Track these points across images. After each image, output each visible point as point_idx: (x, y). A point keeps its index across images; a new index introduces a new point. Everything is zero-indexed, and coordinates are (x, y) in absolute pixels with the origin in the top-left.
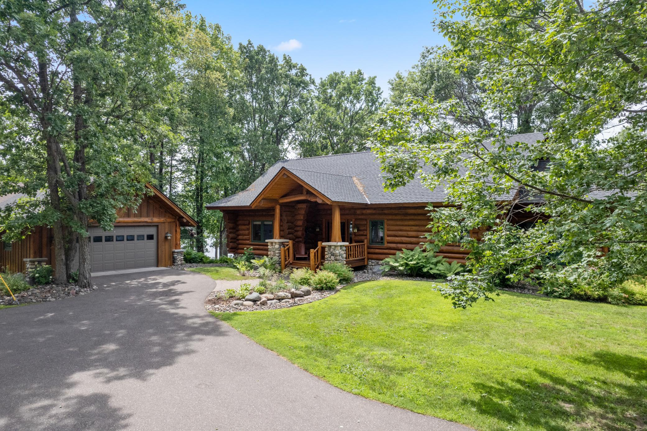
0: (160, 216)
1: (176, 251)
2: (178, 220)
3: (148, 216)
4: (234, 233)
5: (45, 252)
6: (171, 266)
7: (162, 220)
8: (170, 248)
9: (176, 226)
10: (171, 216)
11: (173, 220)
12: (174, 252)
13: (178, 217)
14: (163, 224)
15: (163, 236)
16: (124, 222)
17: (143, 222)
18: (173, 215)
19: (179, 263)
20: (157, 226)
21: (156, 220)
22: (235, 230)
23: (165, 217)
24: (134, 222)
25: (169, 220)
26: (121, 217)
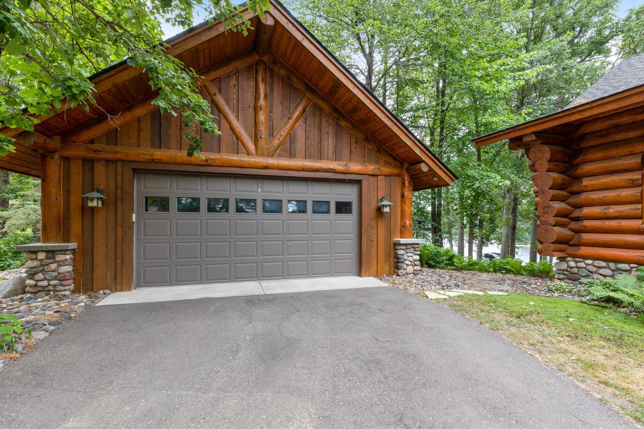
0: (364, 160)
1: (403, 241)
2: (408, 171)
3: (337, 157)
4: (562, 200)
5: (76, 227)
6: (389, 275)
7: (371, 168)
8: (389, 233)
9: (403, 183)
10: (390, 160)
11: (396, 171)
12: (397, 244)
13: (406, 165)
14: (373, 179)
15: (374, 206)
16: (279, 168)
17: (326, 171)
18: (395, 159)
19: (410, 269)
20: (359, 182)
21: (355, 167)
22: (564, 193)
23: (377, 162)
24: (303, 170)
25: (387, 170)
26: (271, 155)
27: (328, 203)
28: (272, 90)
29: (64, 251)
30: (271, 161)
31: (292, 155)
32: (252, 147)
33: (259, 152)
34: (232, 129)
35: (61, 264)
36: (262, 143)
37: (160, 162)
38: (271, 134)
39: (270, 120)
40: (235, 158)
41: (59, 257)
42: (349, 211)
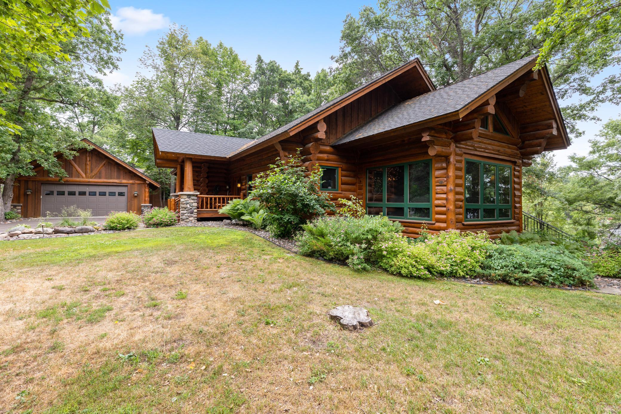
0: (131, 179)
3: (118, 178)
5: (22, 199)
7: (131, 182)
8: (139, 203)
11: (142, 182)
12: (142, 206)
14: (132, 185)
15: (133, 193)
16: (94, 182)
17: (113, 183)
20: (127, 186)
21: (124, 181)
23: (134, 179)
24: (104, 182)
25: (137, 182)
26: (92, 178)
27: (115, 193)
28: (92, 158)
29: (19, 206)
30: (91, 180)
31: (100, 178)
32: (84, 176)
33: (87, 177)
34: (77, 171)
35: (17, 209)
36: (87, 175)
37: (51, 181)
38: (92, 171)
39: (91, 167)
40: (78, 179)
41: (18, 208)
42: (124, 195)
